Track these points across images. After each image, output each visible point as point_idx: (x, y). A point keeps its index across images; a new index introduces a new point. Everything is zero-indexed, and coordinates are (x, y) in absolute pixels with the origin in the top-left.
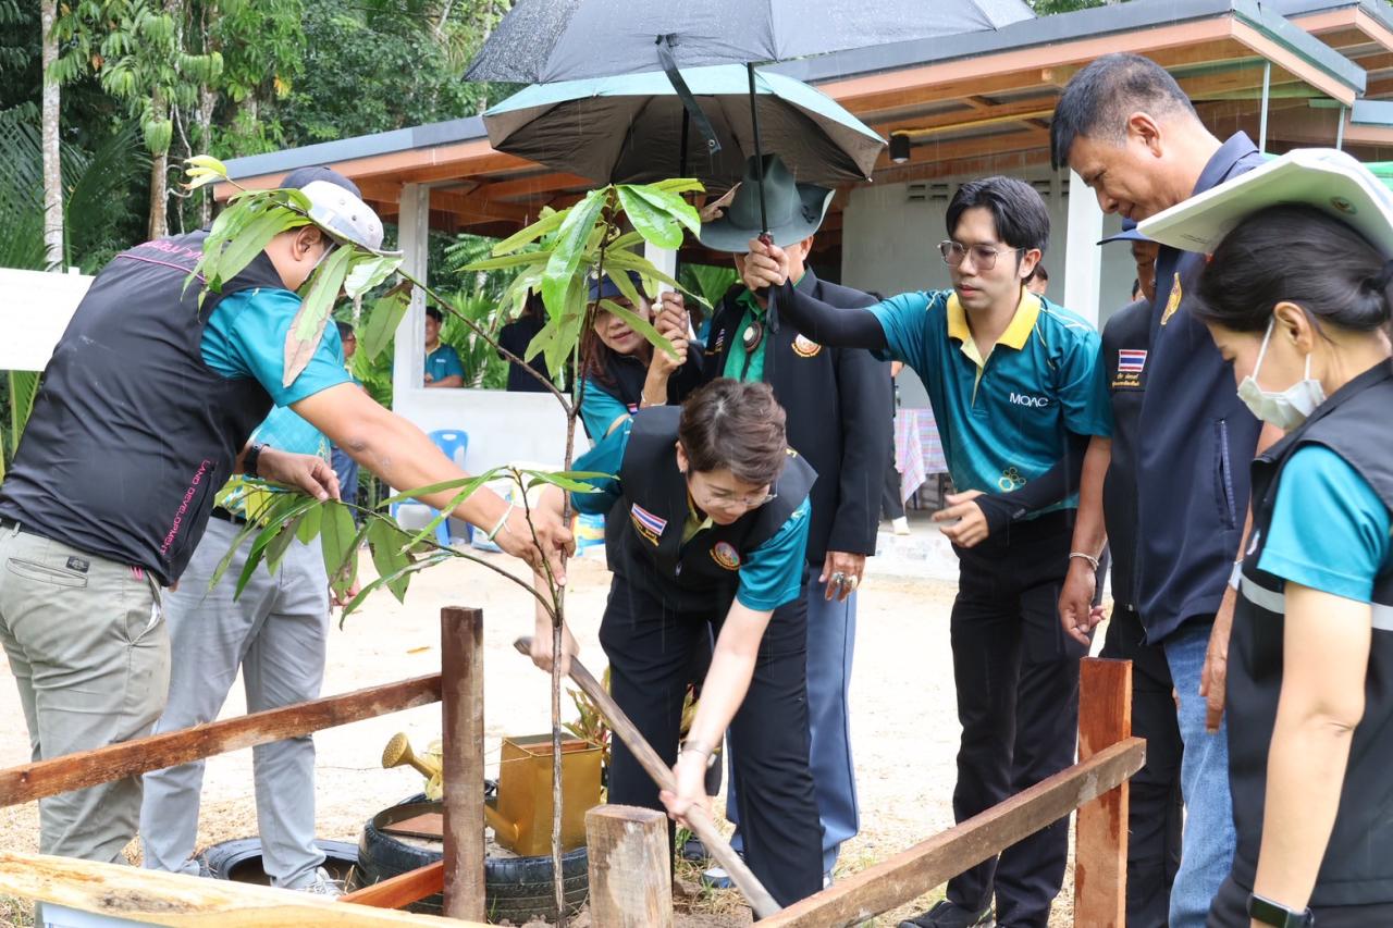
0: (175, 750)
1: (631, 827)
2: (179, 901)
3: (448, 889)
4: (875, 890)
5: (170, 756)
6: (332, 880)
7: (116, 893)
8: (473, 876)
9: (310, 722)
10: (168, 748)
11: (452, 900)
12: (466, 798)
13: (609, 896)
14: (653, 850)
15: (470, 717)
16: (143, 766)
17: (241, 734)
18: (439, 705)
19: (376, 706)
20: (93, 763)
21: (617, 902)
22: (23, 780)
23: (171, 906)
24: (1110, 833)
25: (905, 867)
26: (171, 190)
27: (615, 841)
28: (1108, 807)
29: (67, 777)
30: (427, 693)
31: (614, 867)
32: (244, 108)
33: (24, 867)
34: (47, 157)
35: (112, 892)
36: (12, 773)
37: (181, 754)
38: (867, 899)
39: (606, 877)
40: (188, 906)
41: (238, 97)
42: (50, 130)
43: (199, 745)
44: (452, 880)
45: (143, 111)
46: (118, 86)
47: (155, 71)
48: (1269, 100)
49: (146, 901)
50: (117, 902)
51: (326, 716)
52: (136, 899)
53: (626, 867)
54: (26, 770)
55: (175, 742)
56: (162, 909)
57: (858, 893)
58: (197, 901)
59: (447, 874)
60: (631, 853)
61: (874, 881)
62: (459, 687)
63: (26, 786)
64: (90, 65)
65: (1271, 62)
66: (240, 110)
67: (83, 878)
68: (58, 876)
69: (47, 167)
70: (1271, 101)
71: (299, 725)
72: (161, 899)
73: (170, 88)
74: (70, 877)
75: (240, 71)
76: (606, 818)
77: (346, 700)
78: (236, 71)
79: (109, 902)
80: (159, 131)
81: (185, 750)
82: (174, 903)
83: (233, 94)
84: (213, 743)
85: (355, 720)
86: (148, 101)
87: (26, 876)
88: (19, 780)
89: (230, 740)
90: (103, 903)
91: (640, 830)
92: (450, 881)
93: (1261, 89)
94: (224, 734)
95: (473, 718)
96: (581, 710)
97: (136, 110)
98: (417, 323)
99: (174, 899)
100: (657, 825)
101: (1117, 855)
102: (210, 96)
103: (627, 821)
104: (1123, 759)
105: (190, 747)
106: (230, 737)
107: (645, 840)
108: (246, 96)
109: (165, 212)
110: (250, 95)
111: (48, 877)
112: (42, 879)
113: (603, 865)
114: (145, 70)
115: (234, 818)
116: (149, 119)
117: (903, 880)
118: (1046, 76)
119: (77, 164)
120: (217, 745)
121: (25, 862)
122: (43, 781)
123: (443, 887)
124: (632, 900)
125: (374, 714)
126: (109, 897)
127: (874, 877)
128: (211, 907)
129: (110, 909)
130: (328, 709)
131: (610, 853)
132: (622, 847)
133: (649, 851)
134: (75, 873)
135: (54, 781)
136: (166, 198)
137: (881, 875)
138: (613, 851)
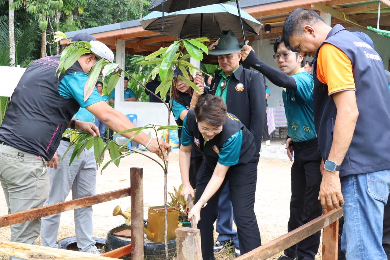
0: (51, 210)
1: (189, 234)
2: (53, 256)
3: (133, 252)
4: (263, 253)
5: (49, 213)
6: (98, 250)
7: (34, 254)
8: (140, 248)
9: (91, 202)
10: (49, 210)
11: (134, 256)
12: (138, 225)
13: (183, 254)
14: (196, 241)
15: (139, 200)
16: (41, 216)
17: (71, 206)
18: (130, 197)
19: (111, 197)
20: (26, 215)
21: (185, 257)
22: (6, 220)
23: (51, 257)
24: (333, 236)
25: (272, 246)
26: (48, 42)
27: (184, 238)
28: (332, 228)
29: (19, 219)
30: (126, 193)
31: (184, 246)
32: (69, 17)
33: (6, 246)
34: (10, 32)
35: (33, 253)
36: (2, 217)
37: (53, 212)
38: (260, 256)
39: (182, 249)
40: (56, 257)
41: (67, 14)
42: (11, 24)
43: (58, 209)
44: (134, 250)
45: (39, 18)
46: (31, 10)
47: (43, 6)
48: (380, 13)
49: (43, 256)
50: (34, 256)
51: (96, 200)
52: (40, 255)
53: (188, 246)
54: (6, 217)
55: (51, 208)
56: (48, 258)
57: (257, 254)
58: (58, 256)
59: (132, 248)
60: (189, 242)
61: (262, 250)
62: (136, 192)
63: (6, 221)
64: (23, 4)
65: (381, 2)
66: (68, 18)
67: (24, 249)
68: (17, 248)
69: (10, 35)
70: (381, 14)
71: (88, 203)
72: (47, 255)
73: (47, 11)
74: (20, 249)
75: (68, 6)
76: (182, 231)
77: (102, 195)
78: (67, 6)
79: (32, 256)
80: (43, 24)
81: (54, 210)
82: (52, 257)
83: (66, 13)
84: (62, 209)
85: (105, 201)
86: (40, 15)
87: (7, 248)
88: (5, 220)
89: (67, 208)
90: (30, 257)
91: (192, 235)
92: (133, 250)
93: (378, 10)
94: (66, 206)
95: (140, 201)
96: (172, 199)
97: (37, 18)
98: (122, 82)
99: (51, 256)
100: (197, 233)
101: (335, 243)
102: (59, 13)
103: (188, 232)
104: (337, 213)
105: (56, 209)
106: (67, 206)
107: (194, 238)
108: (70, 14)
109: (46, 48)
110: (71, 13)
111: (13, 249)
112: (12, 249)
113: (181, 245)
114: (39, 6)
115: (68, 231)
116: (41, 20)
117: (271, 250)
118: (312, 6)
119: (19, 34)
120: (63, 209)
121: (7, 244)
122: (12, 220)
123: (131, 252)
124: (190, 256)
125: (110, 200)
126: (32, 255)
127: (262, 249)
128: (63, 258)
129: (32, 258)
130: (96, 199)
131: (183, 242)
132: (187, 240)
133: (195, 241)
134: (22, 247)
135: (15, 220)
136: (46, 44)
137: (264, 248)
138: (184, 241)
